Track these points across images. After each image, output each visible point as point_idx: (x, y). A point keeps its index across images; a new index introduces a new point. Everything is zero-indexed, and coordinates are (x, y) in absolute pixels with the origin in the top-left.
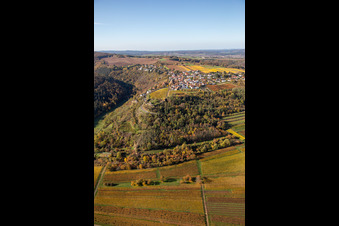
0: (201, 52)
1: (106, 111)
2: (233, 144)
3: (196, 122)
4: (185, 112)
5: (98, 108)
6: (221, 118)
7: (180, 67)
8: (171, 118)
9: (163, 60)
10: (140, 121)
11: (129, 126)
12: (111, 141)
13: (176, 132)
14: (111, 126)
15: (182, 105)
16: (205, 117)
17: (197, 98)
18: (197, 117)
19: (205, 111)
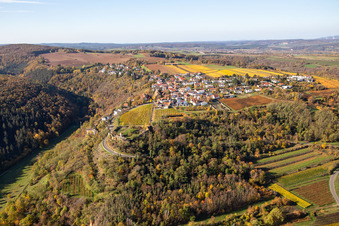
0: (197, 45)
1: (37, 148)
2: (290, 218)
3: (212, 172)
4: (187, 153)
5: (24, 144)
6: (254, 160)
7: (170, 68)
8: (163, 164)
9: (140, 56)
10: (101, 171)
11: (79, 182)
12: (42, 217)
13: (173, 195)
14: (45, 180)
15: (181, 138)
16: (226, 160)
17: (206, 123)
18: (212, 162)
19: (225, 148)
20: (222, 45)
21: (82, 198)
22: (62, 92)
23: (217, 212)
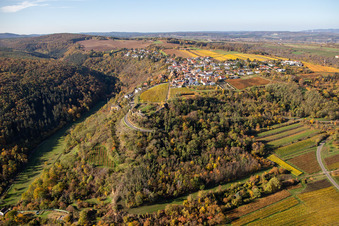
0: (205, 34)
1: (71, 121)
2: (285, 186)
3: (220, 145)
4: (198, 128)
5: (60, 117)
7: (183, 52)
8: (177, 138)
9: (159, 43)
10: (123, 144)
13: (185, 166)
14: (76, 150)
15: (193, 114)
16: (232, 135)
17: (214, 100)
18: (220, 136)
19: (231, 123)
20: (226, 34)
21: (106, 169)
22: (93, 73)
23: (224, 181)
